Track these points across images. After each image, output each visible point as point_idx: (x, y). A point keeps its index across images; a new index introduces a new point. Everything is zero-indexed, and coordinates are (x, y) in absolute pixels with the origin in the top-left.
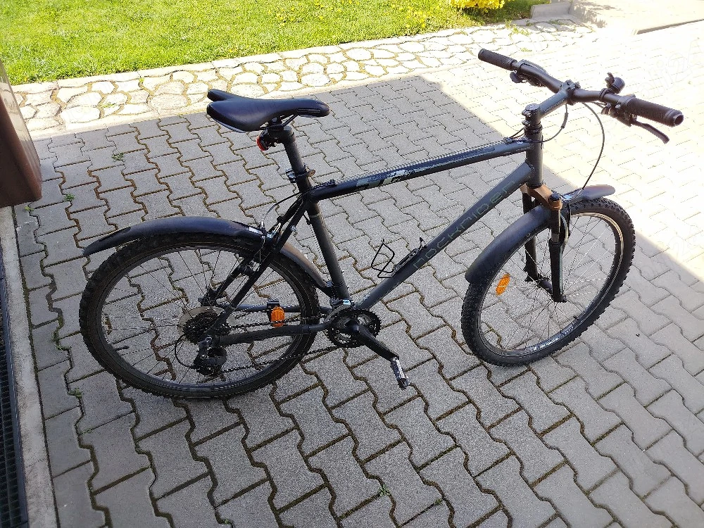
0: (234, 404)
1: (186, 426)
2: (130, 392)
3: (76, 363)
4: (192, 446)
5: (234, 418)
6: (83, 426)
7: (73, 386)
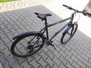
0: (32, 56)
1: (26, 61)
2: (16, 57)
3: (5, 55)
4: (28, 63)
5: (33, 58)
6: (10, 65)
7: (6, 59)
